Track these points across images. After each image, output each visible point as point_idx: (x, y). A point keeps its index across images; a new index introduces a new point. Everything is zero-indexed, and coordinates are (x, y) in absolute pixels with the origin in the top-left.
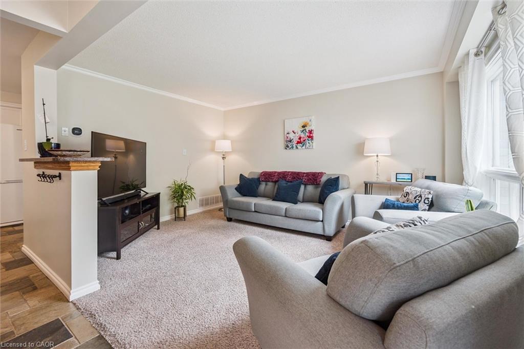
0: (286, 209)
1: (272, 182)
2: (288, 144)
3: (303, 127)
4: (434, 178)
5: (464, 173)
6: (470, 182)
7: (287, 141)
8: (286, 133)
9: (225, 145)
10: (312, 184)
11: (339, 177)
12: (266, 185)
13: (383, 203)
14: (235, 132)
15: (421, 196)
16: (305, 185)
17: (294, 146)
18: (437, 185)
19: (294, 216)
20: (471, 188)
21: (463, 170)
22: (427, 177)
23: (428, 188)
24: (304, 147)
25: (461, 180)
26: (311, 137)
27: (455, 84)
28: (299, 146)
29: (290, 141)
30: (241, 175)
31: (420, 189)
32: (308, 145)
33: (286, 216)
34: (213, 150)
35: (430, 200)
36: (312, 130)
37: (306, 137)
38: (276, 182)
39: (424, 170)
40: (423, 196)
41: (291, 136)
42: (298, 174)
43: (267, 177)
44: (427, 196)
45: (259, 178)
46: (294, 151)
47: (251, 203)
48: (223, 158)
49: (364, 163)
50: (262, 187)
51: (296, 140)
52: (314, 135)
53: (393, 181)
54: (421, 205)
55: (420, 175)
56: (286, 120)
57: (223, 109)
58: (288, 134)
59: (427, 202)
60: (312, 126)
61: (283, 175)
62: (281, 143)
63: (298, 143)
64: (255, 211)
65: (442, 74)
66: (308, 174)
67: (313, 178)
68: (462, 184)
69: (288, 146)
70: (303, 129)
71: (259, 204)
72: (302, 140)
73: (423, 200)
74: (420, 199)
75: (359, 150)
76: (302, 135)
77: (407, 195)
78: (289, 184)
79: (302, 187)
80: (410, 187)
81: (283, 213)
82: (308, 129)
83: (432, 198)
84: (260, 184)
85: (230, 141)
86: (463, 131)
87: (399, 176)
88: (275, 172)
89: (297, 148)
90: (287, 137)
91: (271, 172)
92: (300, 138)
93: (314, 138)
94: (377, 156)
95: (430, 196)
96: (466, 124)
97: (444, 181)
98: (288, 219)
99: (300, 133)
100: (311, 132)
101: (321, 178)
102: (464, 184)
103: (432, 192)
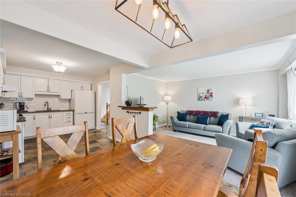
0: (204, 127)
1: (193, 115)
2: (200, 98)
3: (207, 91)
4: (274, 116)
5: (289, 114)
6: (292, 118)
7: (199, 97)
8: (199, 94)
9: (168, 98)
10: (213, 117)
11: (228, 114)
12: (190, 116)
13: (251, 126)
14: (172, 92)
15: (269, 123)
16: (210, 117)
17: (203, 99)
18: (276, 119)
19: (209, 130)
20: (292, 121)
21: (288, 113)
22: (270, 115)
23: (272, 120)
24: (208, 100)
25: (287, 117)
26: (211, 96)
27: (285, 76)
28: (205, 99)
29: (201, 97)
30: (178, 112)
31: (269, 121)
32: (210, 99)
33: (204, 130)
34: (163, 100)
35: (274, 125)
36: (212, 93)
37: (209, 96)
38: (195, 115)
39: (268, 112)
40: (270, 123)
41: (202, 95)
42: (206, 112)
43: (190, 113)
44: (272, 123)
45: (186, 113)
46: (203, 102)
47: (187, 124)
48: (168, 104)
49: (239, 108)
50: (188, 117)
51: (204, 96)
52: (213, 95)
53: (254, 116)
54: (270, 126)
55: (267, 114)
56: (199, 88)
57: (166, 82)
58: (200, 94)
59: (272, 125)
60: (212, 91)
61: (198, 113)
62: (196, 98)
63: (205, 98)
64: (189, 128)
65: (278, 71)
66: (211, 112)
67: (214, 114)
68: (287, 119)
69: (199, 99)
70: (207, 92)
71: (191, 125)
72: (207, 97)
73: (270, 125)
74: (269, 124)
75: (237, 102)
76: (207, 95)
77: (262, 123)
78: (202, 116)
79: (209, 118)
80: (264, 120)
81: (203, 128)
82: (210, 92)
83: (275, 124)
84: (187, 116)
85: (170, 97)
86: (288, 98)
87: (257, 115)
88: (194, 111)
89: (204, 100)
90: (199, 95)
91: (192, 111)
92: (206, 96)
93: (213, 96)
94: (246, 105)
95: (274, 123)
96: (290, 95)
97: (278, 117)
98: (205, 131)
99: (206, 94)
100: (211, 93)
101: (218, 114)
102: (288, 119)
103: (275, 122)
